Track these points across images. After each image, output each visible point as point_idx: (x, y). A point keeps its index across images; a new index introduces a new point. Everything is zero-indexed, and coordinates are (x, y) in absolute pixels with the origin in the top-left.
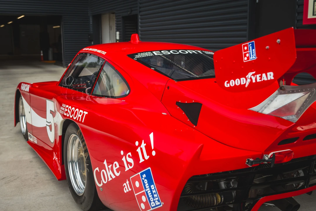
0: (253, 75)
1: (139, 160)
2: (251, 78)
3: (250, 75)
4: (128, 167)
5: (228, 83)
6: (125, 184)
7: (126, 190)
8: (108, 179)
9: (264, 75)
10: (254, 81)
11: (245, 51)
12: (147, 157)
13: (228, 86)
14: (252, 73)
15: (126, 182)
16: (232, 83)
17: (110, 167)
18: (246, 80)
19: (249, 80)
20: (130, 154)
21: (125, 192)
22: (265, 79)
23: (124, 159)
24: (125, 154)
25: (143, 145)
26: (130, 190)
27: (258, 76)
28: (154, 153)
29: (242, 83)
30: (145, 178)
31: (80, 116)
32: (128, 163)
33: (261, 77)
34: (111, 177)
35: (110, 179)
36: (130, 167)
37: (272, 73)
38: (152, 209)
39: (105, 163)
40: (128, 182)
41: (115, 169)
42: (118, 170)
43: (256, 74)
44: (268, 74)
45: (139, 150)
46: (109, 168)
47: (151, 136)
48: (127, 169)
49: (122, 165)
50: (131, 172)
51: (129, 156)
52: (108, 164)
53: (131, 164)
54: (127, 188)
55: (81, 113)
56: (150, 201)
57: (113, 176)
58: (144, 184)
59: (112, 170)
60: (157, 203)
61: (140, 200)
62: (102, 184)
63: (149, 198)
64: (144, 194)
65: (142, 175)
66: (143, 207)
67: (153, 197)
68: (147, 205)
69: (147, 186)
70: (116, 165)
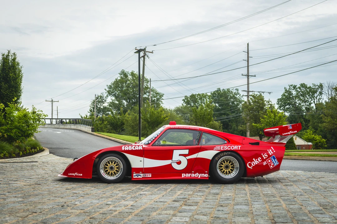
1: (270, 154)
8: (255, 164)
12: (272, 153)
17: (256, 160)
20: (266, 154)
21: (264, 165)
23: (263, 156)
24: (263, 154)
25: (270, 150)
26: (266, 163)
28: (274, 151)
31: (237, 148)
32: (265, 156)
34: (257, 163)
36: (266, 157)
38: (275, 166)
39: (254, 159)
41: (259, 160)
42: (260, 160)
45: (269, 152)
47: (273, 148)
48: (265, 158)
49: (262, 158)
50: (266, 159)
51: (265, 154)
52: (255, 159)
53: (266, 156)
54: (265, 163)
55: (236, 147)
56: (274, 164)
57: (258, 162)
58: (272, 160)
59: (258, 160)
60: (277, 163)
61: (271, 165)
62: (252, 166)
63: (274, 163)
64: (272, 163)
65: (271, 158)
66: (272, 166)
67: (276, 162)
68: (273, 166)
69: (273, 160)
70: (259, 159)
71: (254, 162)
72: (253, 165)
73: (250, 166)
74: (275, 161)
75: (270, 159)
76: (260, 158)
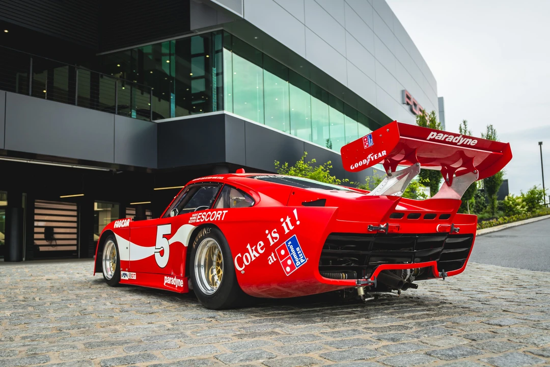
0: (372, 156)
1: (285, 232)
2: (370, 159)
3: (369, 156)
4: (273, 241)
5: (354, 166)
6: (270, 257)
7: (271, 261)
9: (380, 154)
10: (373, 160)
11: (365, 141)
12: (291, 228)
13: (354, 168)
14: (370, 155)
15: (270, 255)
16: (356, 165)
17: (254, 248)
18: (367, 160)
19: (369, 160)
20: (275, 230)
21: (270, 263)
22: (381, 156)
23: (269, 237)
24: (270, 232)
25: (288, 220)
26: (275, 260)
27: (375, 155)
28: (298, 223)
29: (364, 163)
30: (290, 245)
31: (219, 216)
32: (273, 238)
33: (377, 155)
34: (255, 256)
35: (253, 258)
36: (275, 241)
37: (385, 151)
38: (297, 268)
39: (248, 246)
40: (273, 255)
41: (259, 248)
42: (262, 249)
43: (374, 155)
44: (383, 152)
45: (284, 225)
46: (252, 250)
47: (295, 212)
48: (272, 243)
49: (267, 242)
50: (276, 245)
51: (275, 232)
52: (251, 247)
53: (276, 238)
54: (272, 260)
55: (219, 214)
56: (295, 262)
57: (257, 255)
58: (290, 249)
59: (256, 250)
60: (302, 261)
61: (286, 265)
62: (244, 267)
63: (294, 260)
64: (289, 258)
65: (287, 243)
66: (288, 269)
67: (299, 257)
68: (292, 267)
69: (292, 250)
70: (260, 245)
71: (247, 254)
72: (247, 264)
73: (241, 266)
74: (296, 252)
75: (284, 247)
76: (262, 243)
